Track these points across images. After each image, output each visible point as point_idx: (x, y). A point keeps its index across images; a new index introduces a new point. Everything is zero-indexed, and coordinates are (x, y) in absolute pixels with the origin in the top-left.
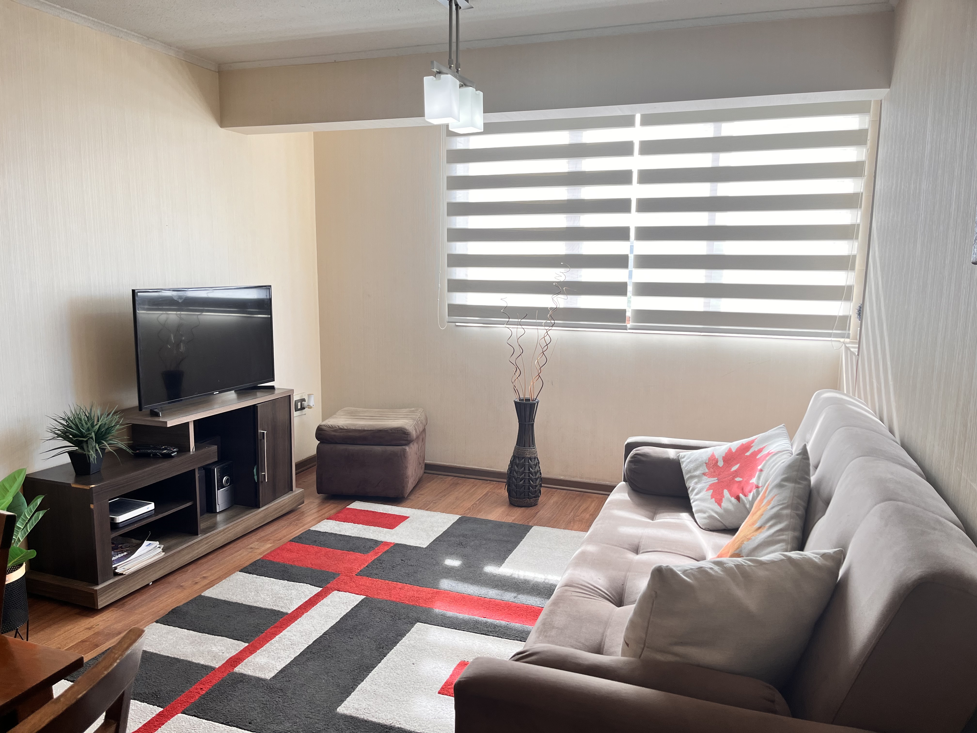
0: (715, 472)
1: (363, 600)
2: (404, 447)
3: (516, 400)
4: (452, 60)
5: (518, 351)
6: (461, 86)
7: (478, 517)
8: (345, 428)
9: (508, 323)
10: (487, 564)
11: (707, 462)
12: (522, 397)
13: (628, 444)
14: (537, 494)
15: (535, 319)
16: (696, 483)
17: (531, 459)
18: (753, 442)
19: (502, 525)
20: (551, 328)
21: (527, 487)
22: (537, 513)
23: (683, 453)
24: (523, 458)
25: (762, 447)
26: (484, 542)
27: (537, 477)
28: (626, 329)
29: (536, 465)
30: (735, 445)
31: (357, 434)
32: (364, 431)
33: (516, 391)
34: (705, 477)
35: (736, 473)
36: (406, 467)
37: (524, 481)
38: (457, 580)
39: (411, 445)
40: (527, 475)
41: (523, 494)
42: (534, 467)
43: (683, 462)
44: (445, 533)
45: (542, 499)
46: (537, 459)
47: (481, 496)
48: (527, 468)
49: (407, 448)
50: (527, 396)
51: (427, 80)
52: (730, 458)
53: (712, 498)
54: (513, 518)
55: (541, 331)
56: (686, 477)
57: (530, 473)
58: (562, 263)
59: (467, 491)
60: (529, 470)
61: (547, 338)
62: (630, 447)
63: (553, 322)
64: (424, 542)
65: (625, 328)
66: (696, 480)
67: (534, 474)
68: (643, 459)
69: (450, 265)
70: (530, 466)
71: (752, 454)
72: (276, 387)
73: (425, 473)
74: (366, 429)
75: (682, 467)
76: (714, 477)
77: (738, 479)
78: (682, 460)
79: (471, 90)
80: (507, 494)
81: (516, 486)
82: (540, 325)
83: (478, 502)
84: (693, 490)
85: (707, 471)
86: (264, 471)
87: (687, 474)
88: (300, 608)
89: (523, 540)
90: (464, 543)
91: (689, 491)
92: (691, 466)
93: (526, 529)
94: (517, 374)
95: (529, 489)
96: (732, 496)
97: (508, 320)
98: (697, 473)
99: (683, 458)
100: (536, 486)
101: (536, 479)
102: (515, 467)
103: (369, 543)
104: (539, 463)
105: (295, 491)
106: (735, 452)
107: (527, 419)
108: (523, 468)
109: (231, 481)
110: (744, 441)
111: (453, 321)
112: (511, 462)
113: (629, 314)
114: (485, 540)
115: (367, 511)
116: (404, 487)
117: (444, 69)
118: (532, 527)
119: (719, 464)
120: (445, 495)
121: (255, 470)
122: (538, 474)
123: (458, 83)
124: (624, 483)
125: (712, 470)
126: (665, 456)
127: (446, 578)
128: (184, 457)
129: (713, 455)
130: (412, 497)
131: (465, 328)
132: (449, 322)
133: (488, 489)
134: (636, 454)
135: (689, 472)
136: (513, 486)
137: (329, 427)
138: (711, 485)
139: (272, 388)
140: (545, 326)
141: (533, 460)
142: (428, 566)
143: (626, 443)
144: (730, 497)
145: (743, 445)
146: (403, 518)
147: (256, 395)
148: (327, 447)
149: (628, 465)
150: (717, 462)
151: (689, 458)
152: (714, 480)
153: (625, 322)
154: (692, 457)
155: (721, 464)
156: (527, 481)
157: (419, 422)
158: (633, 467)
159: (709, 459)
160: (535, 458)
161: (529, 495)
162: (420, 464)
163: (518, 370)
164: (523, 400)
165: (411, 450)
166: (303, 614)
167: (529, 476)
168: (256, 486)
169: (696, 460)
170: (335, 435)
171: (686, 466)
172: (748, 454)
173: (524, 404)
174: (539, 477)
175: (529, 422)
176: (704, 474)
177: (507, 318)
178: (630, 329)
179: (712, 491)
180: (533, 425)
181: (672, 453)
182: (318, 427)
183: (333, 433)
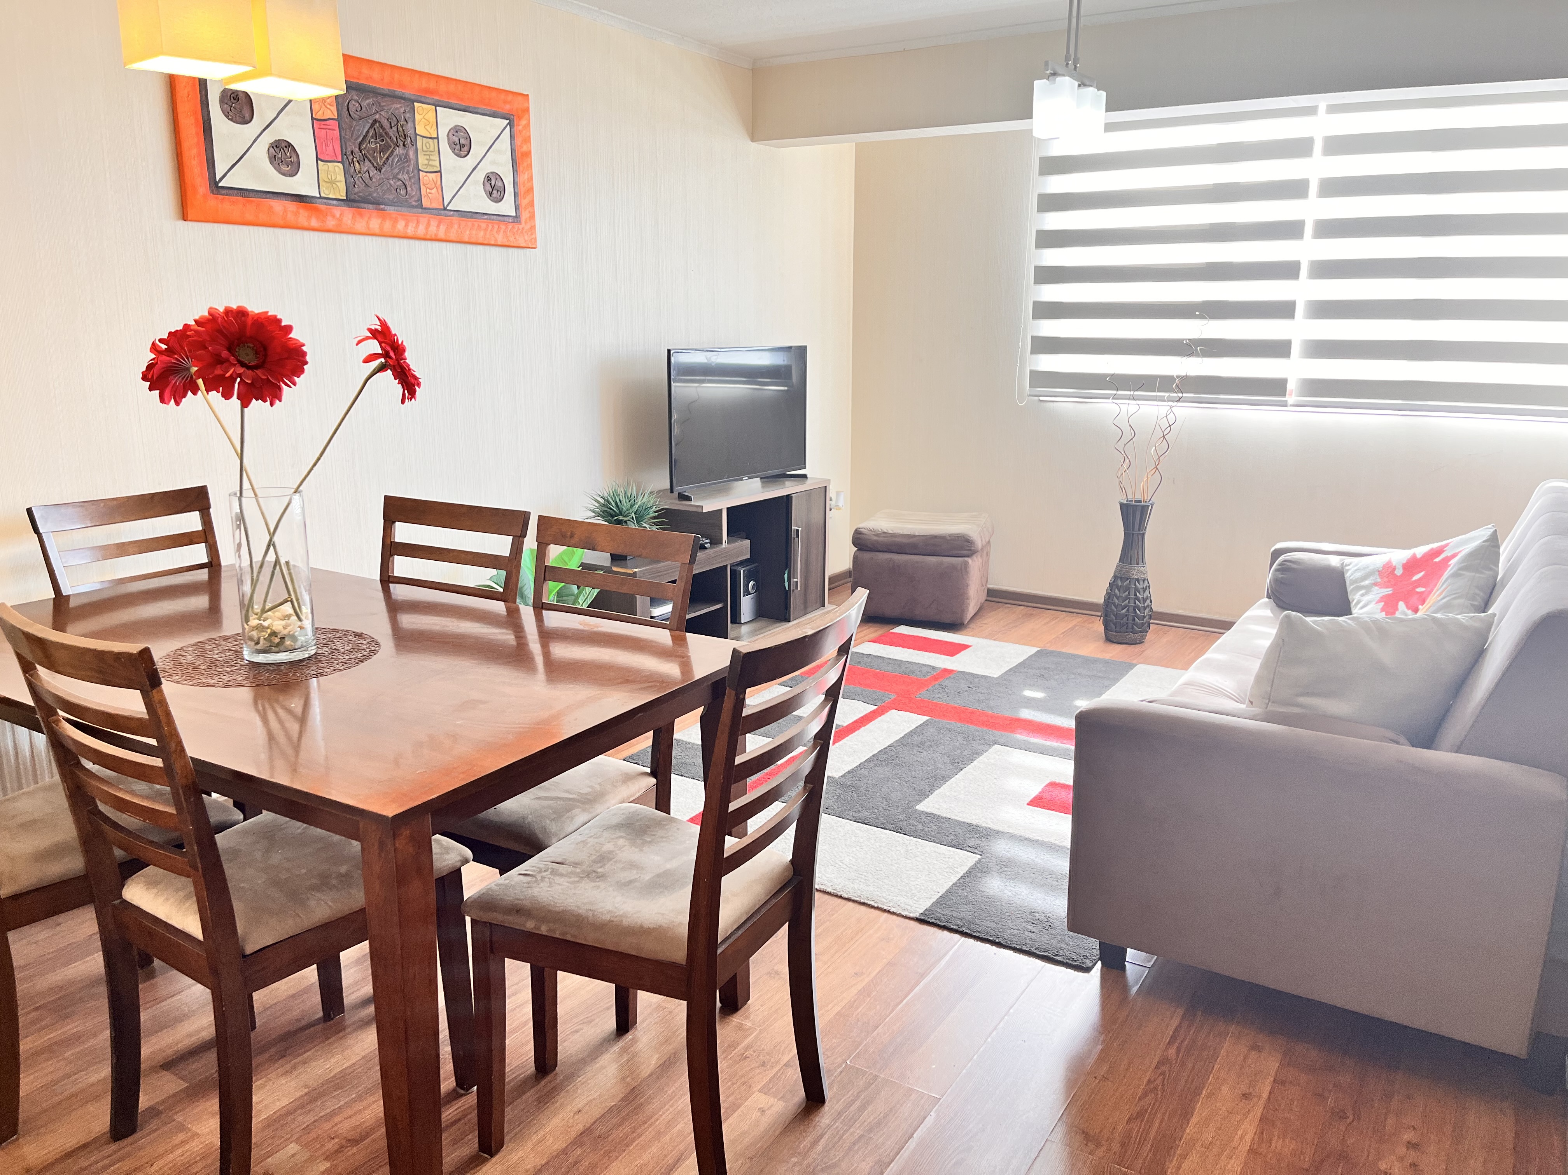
0: (1389, 581)
1: (927, 720)
2: (966, 559)
3: (1122, 501)
4: (1070, 56)
5: (1128, 434)
6: (1079, 86)
7: (1064, 650)
8: (891, 532)
9: (1115, 397)
10: (1078, 698)
11: (1381, 569)
12: (1130, 497)
13: (1275, 550)
14: (1144, 629)
15: (1155, 391)
16: (1363, 595)
17: (1138, 581)
18: (1447, 545)
19: (1096, 661)
20: (1175, 404)
21: (1131, 618)
22: (1143, 651)
23: (1348, 560)
24: (1127, 579)
25: (1457, 551)
26: (1073, 676)
27: (1146, 605)
28: (1286, 406)
29: (1144, 590)
30: (1420, 551)
31: (905, 541)
32: (915, 536)
33: (1123, 489)
34: (1376, 588)
35: (1418, 583)
36: (968, 586)
37: (1128, 610)
38: (1040, 710)
39: (974, 557)
40: (1132, 601)
41: (1125, 627)
42: (1141, 591)
43: (1348, 570)
44: (1020, 664)
45: (1149, 636)
46: (1146, 582)
47: (1066, 629)
48: (1132, 592)
49: (969, 560)
50: (1138, 497)
51: (1039, 85)
52: (1412, 565)
53: (1381, 612)
54: (1111, 655)
55: (1162, 408)
56: (1350, 588)
57: (1137, 599)
58: (1197, 313)
59: (1047, 623)
60: (1135, 595)
61: (1171, 418)
62: (1277, 554)
63: (1180, 395)
64: (995, 672)
65: (1285, 404)
66: (1363, 591)
67: (1142, 601)
68: (1294, 566)
69: (1036, 316)
70: (1137, 590)
71: (1443, 560)
72: (808, 476)
73: (986, 600)
74: (917, 534)
75: (1346, 576)
76: (1387, 587)
77: (1420, 590)
78: (1347, 568)
79: (1091, 90)
80: (1103, 627)
81: (1116, 616)
82: (1162, 399)
83: (1062, 636)
84: (1358, 602)
85: (1379, 580)
86: (796, 577)
87: (1351, 584)
88: (856, 722)
89: (1125, 678)
90: (1046, 676)
91: (1352, 605)
92: (1358, 575)
93: (1131, 666)
94: (1125, 466)
95: (1134, 620)
96: (1408, 608)
97: (1115, 392)
98: (1366, 583)
99: (1349, 565)
100: (1144, 617)
101: (1145, 608)
102: (1117, 591)
103: (925, 668)
104: (1149, 587)
105: (828, 607)
106: (1421, 558)
107: (1137, 527)
108: (1127, 593)
109: (757, 588)
110: (1435, 545)
111: (1035, 394)
112: (1112, 585)
113: (1291, 386)
114: (1073, 674)
115: (917, 636)
116: (963, 611)
117: (1059, 70)
118: (1136, 665)
119: (1396, 572)
120: (1017, 626)
121: (786, 576)
122: (1148, 601)
123: (1076, 83)
124: (1267, 600)
125: (1386, 579)
126: (1326, 563)
127: (1026, 707)
128: (717, 549)
129: (1389, 562)
130: (972, 625)
131: (1052, 404)
132: (1030, 395)
133: (1074, 623)
134: (1285, 561)
135: (1356, 581)
136: (1112, 616)
137: (870, 530)
138: (1382, 598)
139: (804, 476)
140: (1169, 401)
141: (1141, 582)
142: (1002, 694)
143: (1273, 549)
144: (1406, 610)
145: (1432, 549)
146: (965, 647)
147: (784, 484)
148: (867, 556)
149: (1274, 575)
150: (1394, 569)
151: (1356, 565)
152: (1388, 591)
153: (1284, 395)
154: (1360, 565)
155: (1399, 572)
156: (1131, 610)
157: (985, 529)
158: (1280, 576)
159: (1384, 567)
160: (1144, 581)
161: (1133, 628)
162: (983, 585)
163: (1127, 461)
164: (1131, 501)
165: (974, 564)
166: (860, 727)
167: (1135, 603)
168: (787, 595)
169: (1364, 568)
170: (877, 541)
171: (1352, 574)
172: (1437, 560)
173: (1133, 505)
174: (1148, 606)
175: (1139, 530)
176: (1375, 584)
177: (1114, 390)
178: (1292, 406)
179: (1383, 604)
180: (1143, 535)
181: (1334, 561)
182: (856, 530)
183: (876, 538)
